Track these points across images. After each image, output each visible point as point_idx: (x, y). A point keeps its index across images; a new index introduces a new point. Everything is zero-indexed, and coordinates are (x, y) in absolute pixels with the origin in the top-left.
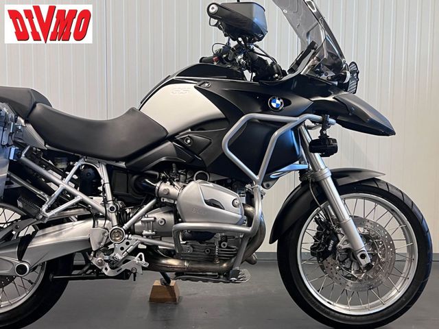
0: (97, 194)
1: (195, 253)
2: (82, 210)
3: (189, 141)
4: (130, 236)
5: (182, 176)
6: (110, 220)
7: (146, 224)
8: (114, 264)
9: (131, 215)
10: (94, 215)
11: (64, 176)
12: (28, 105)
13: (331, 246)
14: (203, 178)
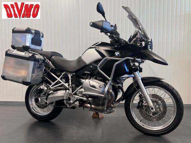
4: (75, 96)
5: (89, 78)
6: (70, 90)
7: (80, 92)
8: (70, 104)
13: (141, 104)
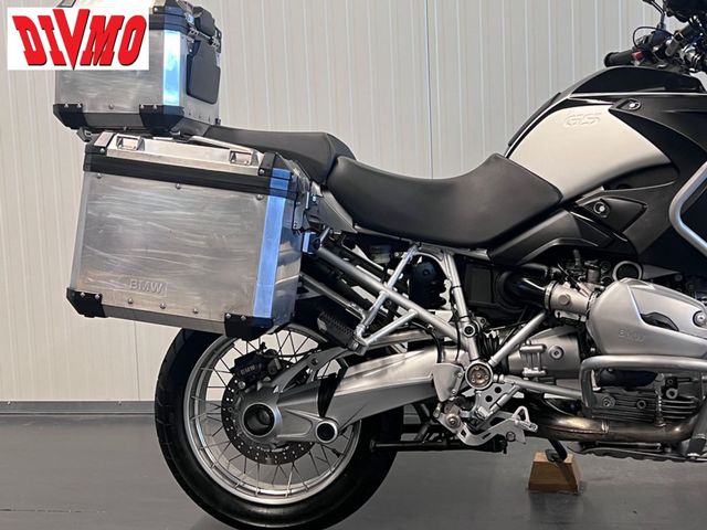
0: (438, 304)
1: (618, 407)
2: (417, 332)
3: (602, 209)
4: (502, 377)
5: (591, 271)
6: (466, 349)
7: (529, 357)
8: (476, 425)
9: (501, 342)
10: (435, 341)
11: (385, 278)
12: (324, 160)
14: (629, 273)
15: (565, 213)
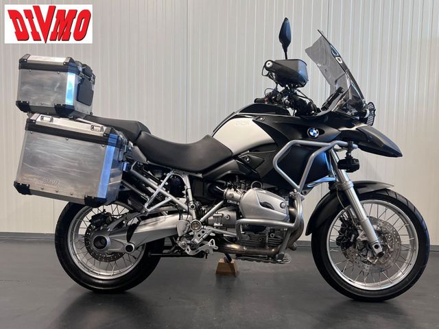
0: (182, 196)
1: (251, 240)
2: (171, 207)
3: (248, 159)
4: (205, 227)
5: (242, 184)
6: (191, 215)
7: (217, 219)
8: (193, 247)
9: (206, 212)
10: (180, 211)
11: (159, 183)
12: (136, 133)
13: (352, 238)
14: (258, 186)
15: (234, 160)
